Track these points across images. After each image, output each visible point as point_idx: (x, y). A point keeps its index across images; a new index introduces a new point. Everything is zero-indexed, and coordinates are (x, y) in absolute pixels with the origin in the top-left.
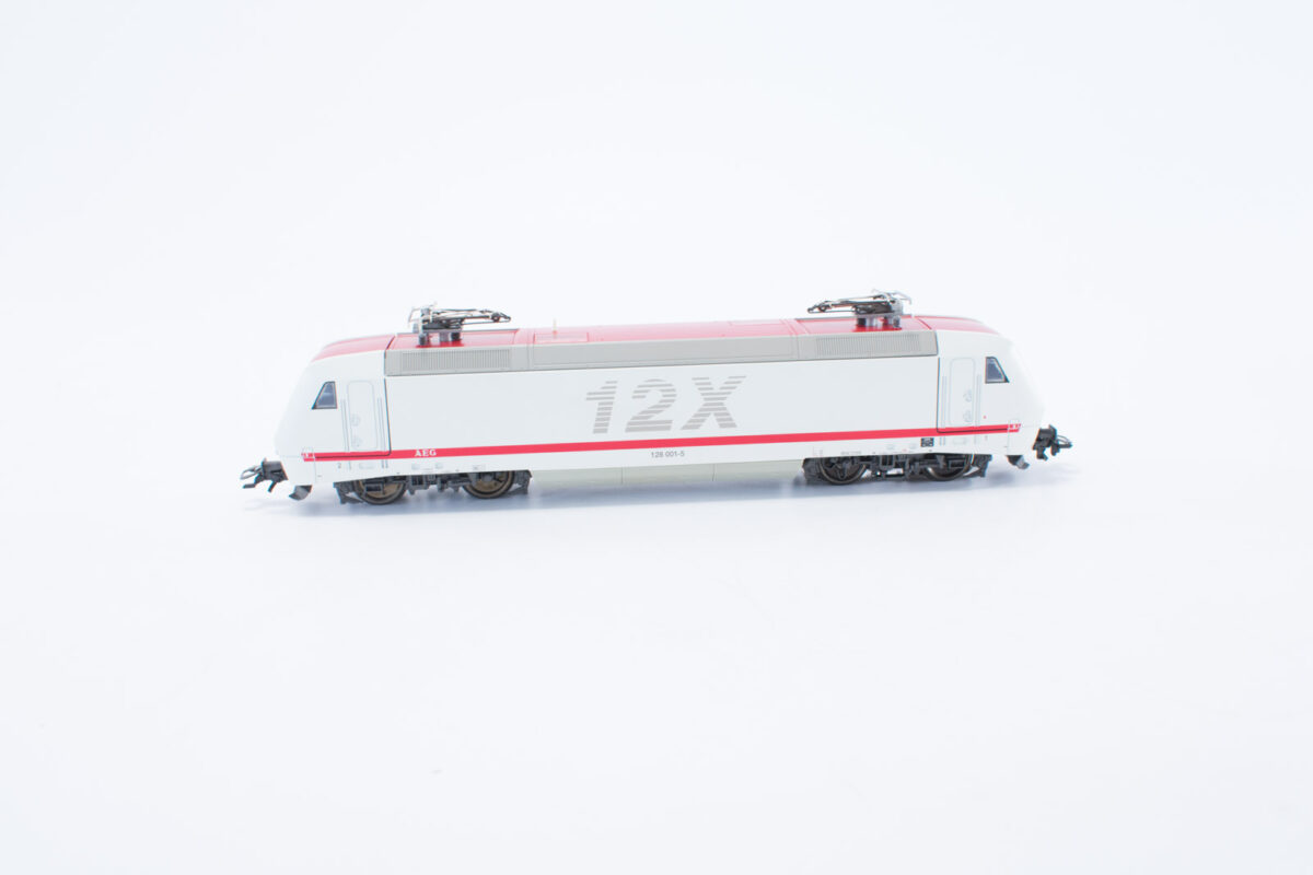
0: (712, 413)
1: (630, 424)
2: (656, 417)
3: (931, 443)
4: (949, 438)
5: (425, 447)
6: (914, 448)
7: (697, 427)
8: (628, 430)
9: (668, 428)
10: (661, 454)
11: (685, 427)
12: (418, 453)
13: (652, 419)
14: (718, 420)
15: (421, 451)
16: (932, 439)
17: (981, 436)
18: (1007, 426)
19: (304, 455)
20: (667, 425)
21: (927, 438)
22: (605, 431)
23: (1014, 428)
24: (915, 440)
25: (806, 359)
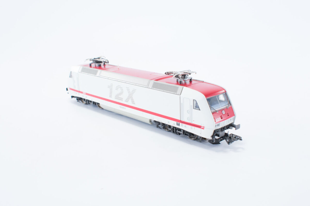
1: (115, 96)
2: (120, 96)
3: (179, 125)
4: (184, 125)
9: (122, 100)
10: (121, 107)
12: (83, 93)
14: (132, 101)
16: (179, 124)
17: (193, 127)
18: (201, 126)
23: (203, 127)
24: (175, 122)
25: (149, 88)
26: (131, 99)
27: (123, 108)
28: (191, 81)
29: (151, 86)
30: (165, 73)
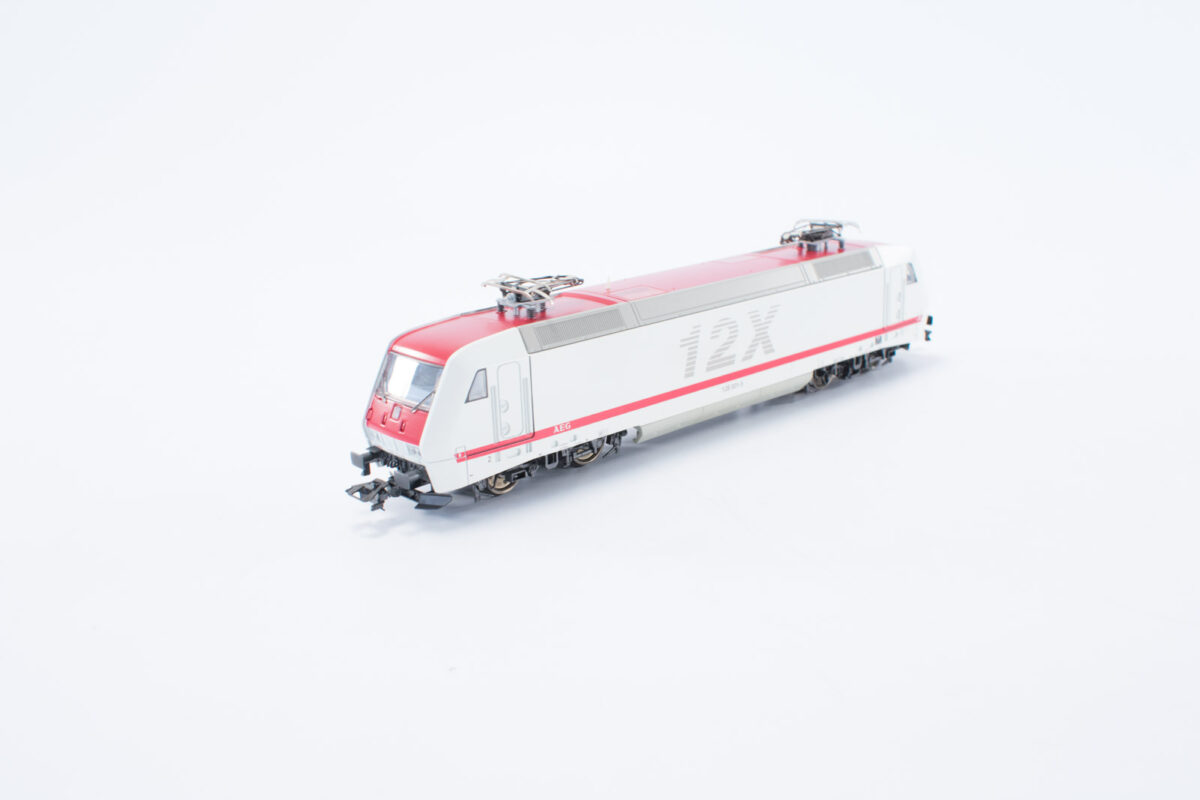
0: (760, 342)
1: (709, 363)
2: (726, 354)
3: (881, 340)
5: (560, 421)
6: (872, 346)
7: (750, 357)
8: (708, 370)
9: (732, 363)
10: (728, 388)
11: (745, 359)
12: (557, 430)
13: (723, 356)
14: (764, 348)
15: (558, 426)
19: (457, 456)
20: (731, 360)
21: (878, 337)
22: (692, 374)
23: (919, 319)
24: (872, 340)
25: (814, 283)
26: (763, 343)
27: (734, 387)
28: (841, 244)
29: (814, 277)
30: (782, 241)
